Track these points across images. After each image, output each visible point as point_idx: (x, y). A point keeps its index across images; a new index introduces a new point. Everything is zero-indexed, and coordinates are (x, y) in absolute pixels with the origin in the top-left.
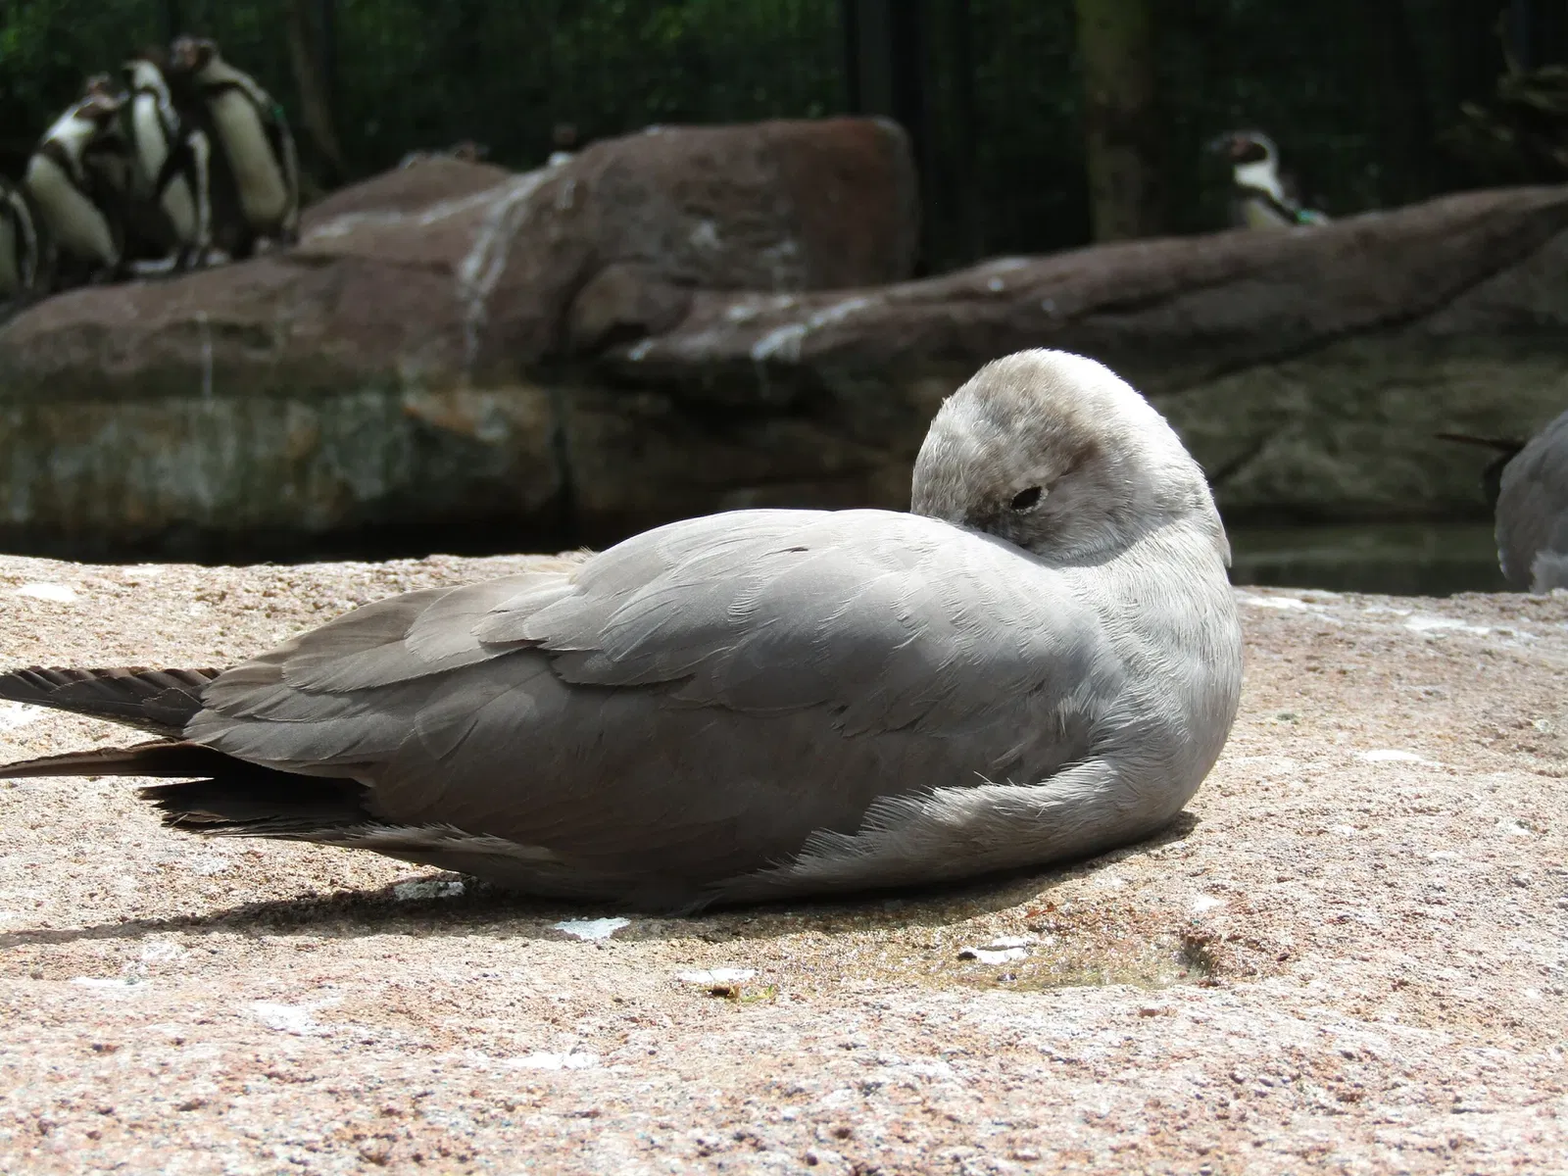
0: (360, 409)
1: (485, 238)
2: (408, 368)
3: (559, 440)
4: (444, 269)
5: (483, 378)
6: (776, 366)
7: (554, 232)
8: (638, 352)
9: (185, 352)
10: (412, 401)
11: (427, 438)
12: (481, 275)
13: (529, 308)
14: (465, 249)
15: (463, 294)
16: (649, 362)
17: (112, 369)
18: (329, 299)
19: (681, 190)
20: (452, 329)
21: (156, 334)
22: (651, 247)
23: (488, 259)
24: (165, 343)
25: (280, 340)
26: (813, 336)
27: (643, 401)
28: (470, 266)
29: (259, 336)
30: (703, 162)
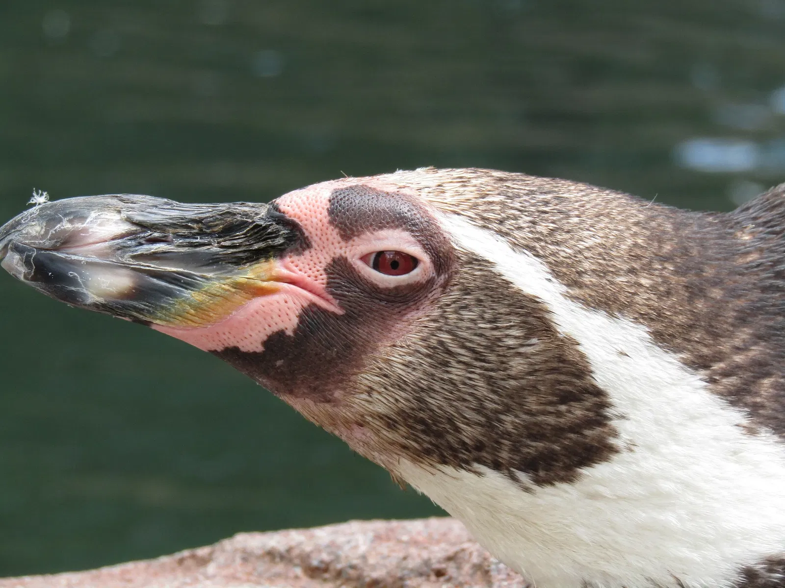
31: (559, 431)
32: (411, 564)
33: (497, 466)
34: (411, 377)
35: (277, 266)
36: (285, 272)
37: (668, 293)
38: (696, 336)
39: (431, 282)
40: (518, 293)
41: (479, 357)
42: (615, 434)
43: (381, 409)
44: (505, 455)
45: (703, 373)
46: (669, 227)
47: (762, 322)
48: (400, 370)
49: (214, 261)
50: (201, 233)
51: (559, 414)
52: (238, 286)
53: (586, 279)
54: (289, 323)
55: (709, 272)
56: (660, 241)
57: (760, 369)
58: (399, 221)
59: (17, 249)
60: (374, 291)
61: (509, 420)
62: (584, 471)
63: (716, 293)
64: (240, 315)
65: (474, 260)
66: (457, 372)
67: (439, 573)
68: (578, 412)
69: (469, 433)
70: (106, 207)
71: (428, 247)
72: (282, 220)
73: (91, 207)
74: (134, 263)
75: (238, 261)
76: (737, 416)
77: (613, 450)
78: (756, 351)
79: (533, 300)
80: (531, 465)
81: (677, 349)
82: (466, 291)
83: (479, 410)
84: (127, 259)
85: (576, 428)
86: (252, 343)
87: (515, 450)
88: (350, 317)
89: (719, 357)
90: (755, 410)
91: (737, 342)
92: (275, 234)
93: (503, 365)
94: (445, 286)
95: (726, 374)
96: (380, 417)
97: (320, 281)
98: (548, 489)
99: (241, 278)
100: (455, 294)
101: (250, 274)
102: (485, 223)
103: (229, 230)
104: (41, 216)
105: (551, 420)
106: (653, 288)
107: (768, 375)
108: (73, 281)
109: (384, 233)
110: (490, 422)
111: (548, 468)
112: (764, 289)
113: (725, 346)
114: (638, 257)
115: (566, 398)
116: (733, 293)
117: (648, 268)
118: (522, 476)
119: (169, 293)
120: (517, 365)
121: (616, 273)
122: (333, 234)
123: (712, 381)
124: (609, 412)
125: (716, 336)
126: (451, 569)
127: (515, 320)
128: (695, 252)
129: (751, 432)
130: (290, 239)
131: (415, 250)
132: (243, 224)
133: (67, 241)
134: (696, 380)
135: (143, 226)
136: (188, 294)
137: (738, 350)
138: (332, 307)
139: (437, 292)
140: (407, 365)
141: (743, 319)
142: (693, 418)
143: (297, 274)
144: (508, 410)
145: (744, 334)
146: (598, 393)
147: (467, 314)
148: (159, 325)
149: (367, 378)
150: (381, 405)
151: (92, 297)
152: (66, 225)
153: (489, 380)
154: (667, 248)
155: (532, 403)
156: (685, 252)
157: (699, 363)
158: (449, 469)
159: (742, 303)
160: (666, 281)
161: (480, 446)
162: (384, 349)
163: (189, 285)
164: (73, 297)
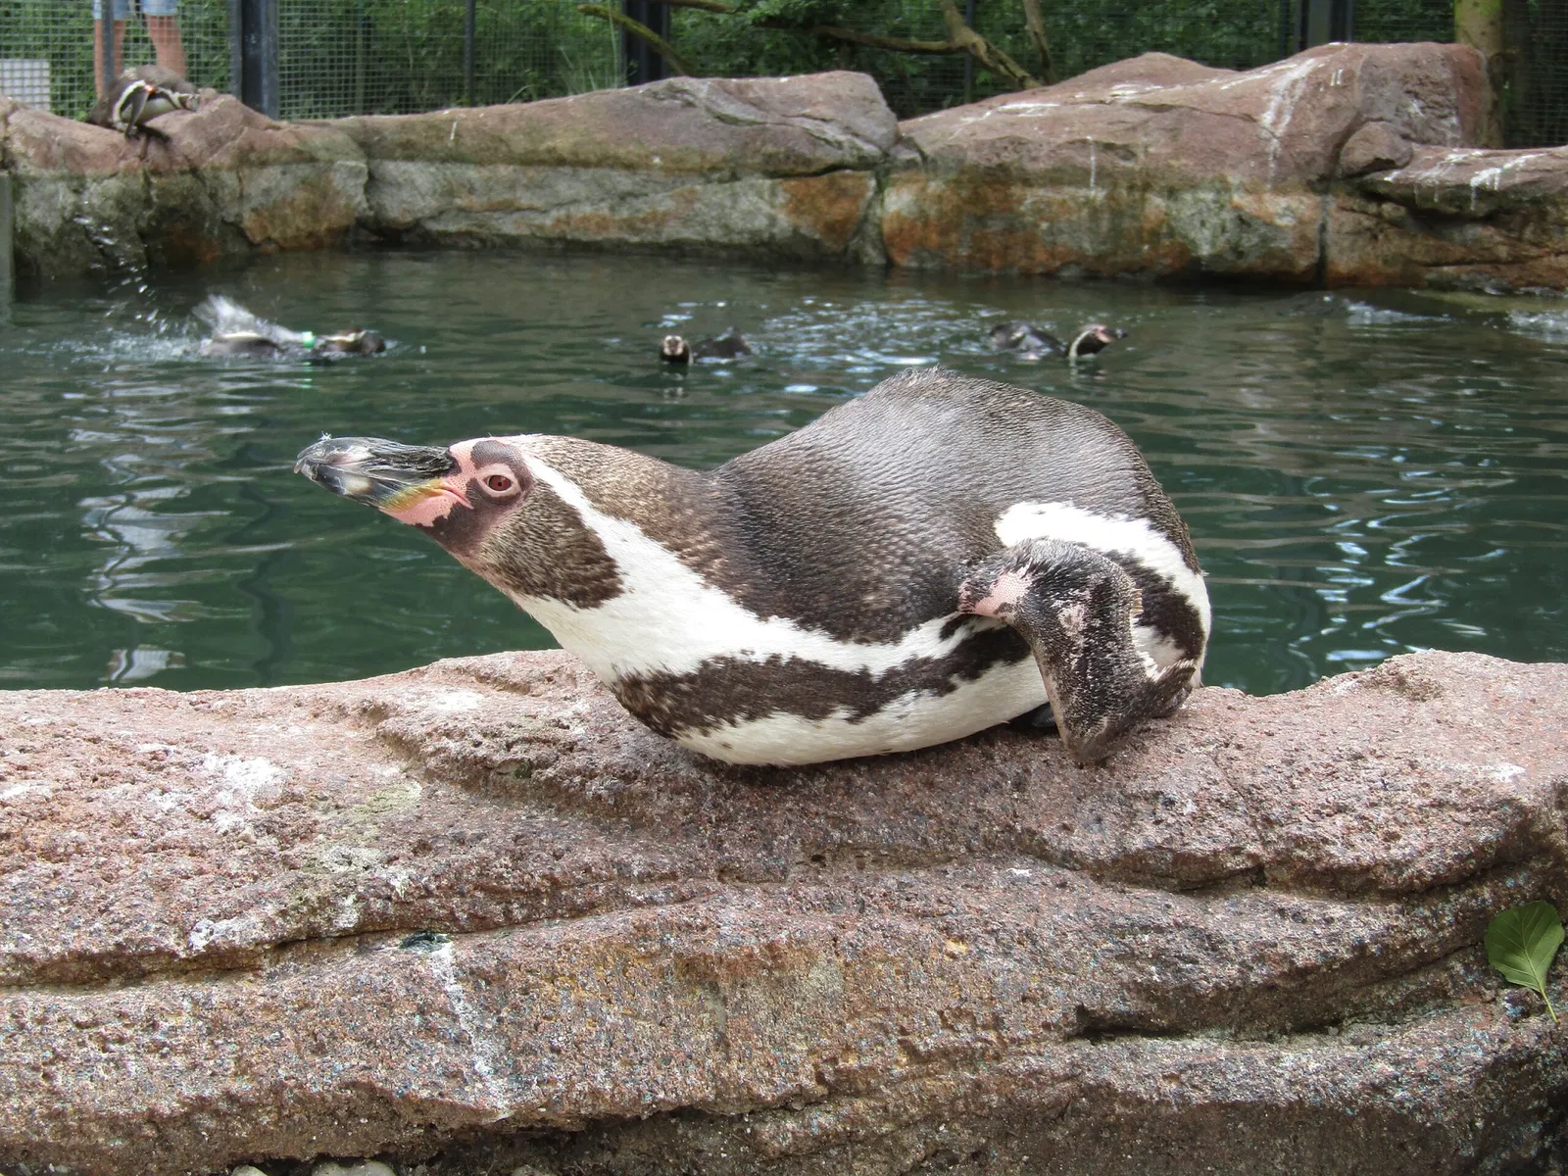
0: (1197, 201)
1: (1275, 102)
2: (1234, 179)
3: (1323, 228)
4: (1249, 118)
5: (1280, 188)
6: (1483, 192)
7: (1329, 100)
8: (1390, 177)
9: (1079, 160)
10: (1237, 198)
11: (1243, 222)
12: (1274, 124)
13: (1312, 146)
14: (1263, 108)
15: (1264, 134)
16: (1397, 184)
17: (1030, 166)
18: (1173, 132)
19: (1405, 80)
20: (1260, 156)
21: (1059, 146)
22: (1389, 114)
23: (1279, 113)
24: (1065, 152)
25: (1142, 156)
26: (1506, 174)
27: (1387, 208)
28: (1267, 118)
29: (1128, 153)
30: (1415, 63)
31: (587, 580)
32: (534, 674)
33: (555, 596)
34: (505, 544)
35: (444, 481)
36: (447, 485)
37: (657, 510)
38: (673, 533)
39: (519, 494)
40: (564, 503)
41: (540, 536)
42: (621, 582)
43: (492, 561)
44: (558, 590)
45: (676, 553)
46: (666, 475)
47: (717, 529)
48: (499, 540)
49: (410, 476)
50: (409, 462)
51: (586, 570)
52: (422, 490)
53: (605, 499)
54: (446, 512)
55: (686, 500)
56: (658, 482)
57: (714, 554)
58: (505, 459)
59: (309, 463)
60: (489, 499)
61: (557, 571)
62: (605, 602)
63: (690, 512)
64: (421, 506)
65: (541, 483)
66: (529, 544)
67: (550, 679)
68: (597, 569)
69: (538, 578)
70: (360, 443)
71: (517, 475)
72: (449, 456)
73: (352, 443)
74: (371, 475)
75: (424, 477)
76: (698, 578)
77: (621, 591)
78: (712, 544)
79: (571, 507)
80: (574, 597)
81: (660, 540)
82: (536, 500)
83: (542, 565)
84: (366, 472)
85: (597, 578)
86: (428, 522)
87: (564, 588)
88: (475, 511)
89: (688, 545)
90: (708, 576)
91: (700, 538)
92: (444, 464)
93: (552, 541)
94: (526, 497)
95: (691, 555)
96: (493, 566)
97: (463, 491)
98: (585, 611)
99: (423, 486)
100: (530, 501)
101: (429, 484)
102: (551, 464)
103: (423, 461)
104: (323, 446)
105: (582, 573)
106: (646, 507)
107: (717, 557)
108: (336, 482)
109: (496, 465)
110: (548, 572)
111: (584, 599)
112: (720, 511)
113: (691, 540)
114: (640, 490)
115: (589, 561)
116: (699, 512)
117: (646, 496)
118: (570, 603)
119: (385, 492)
120: (561, 542)
121: (625, 497)
122: (472, 465)
123: (682, 557)
124: (616, 570)
125: (686, 535)
126: (556, 678)
127: (560, 518)
128: (679, 489)
129: (706, 587)
130: (452, 467)
131: (511, 476)
132: (430, 458)
133: (335, 460)
134: (673, 556)
135: (378, 455)
136: (396, 493)
137: (700, 542)
138: (468, 505)
139: (521, 500)
140: (504, 538)
141: (704, 527)
142: (671, 578)
143: (453, 486)
144: (556, 565)
145: (706, 534)
146: (609, 559)
147: (535, 513)
148: (382, 509)
149: (484, 544)
150: (492, 559)
151: (346, 492)
152: (336, 452)
153: (546, 549)
154: (661, 486)
155: (570, 562)
156: (673, 489)
157: (674, 548)
158: (531, 597)
159: (704, 518)
160: (656, 503)
161: (544, 585)
162: (492, 530)
163: (397, 488)
164: (336, 490)
